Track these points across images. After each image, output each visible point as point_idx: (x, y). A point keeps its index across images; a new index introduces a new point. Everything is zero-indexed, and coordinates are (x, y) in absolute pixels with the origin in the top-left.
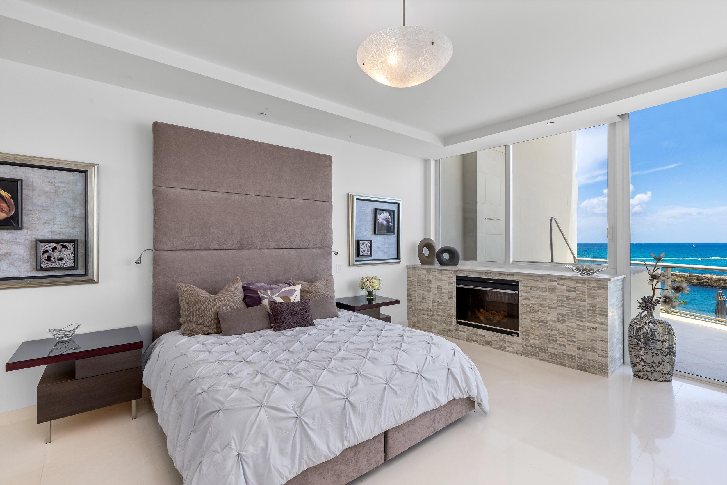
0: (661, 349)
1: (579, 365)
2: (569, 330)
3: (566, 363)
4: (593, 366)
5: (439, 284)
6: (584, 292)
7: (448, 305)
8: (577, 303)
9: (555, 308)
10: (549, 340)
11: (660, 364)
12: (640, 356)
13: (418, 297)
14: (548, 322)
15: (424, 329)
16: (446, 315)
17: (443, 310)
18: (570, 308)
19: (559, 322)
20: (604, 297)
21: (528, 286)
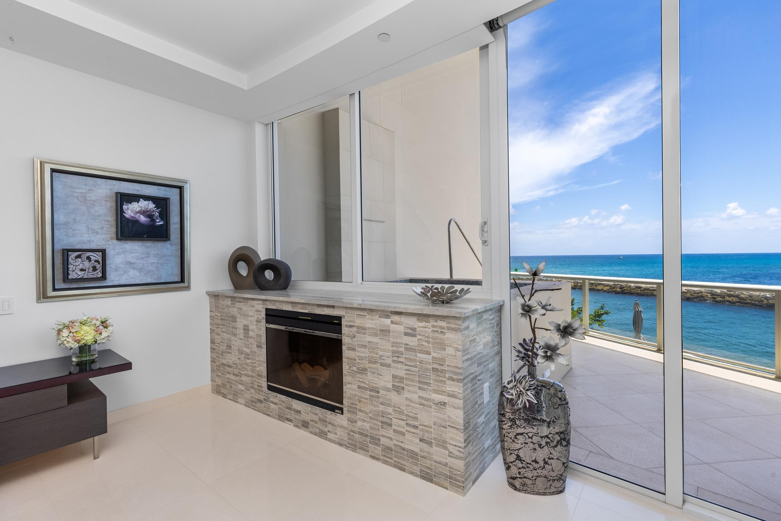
0: (547, 436)
1: (423, 471)
2: (408, 406)
3: (405, 466)
4: (443, 474)
5: (245, 322)
6: (428, 337)
7: (257, 359)
8: (419, 357)
9: (389, 366)
10: (382, 422)
11: (546, 463)
12: (515, 450)
13: (222, 344)
14: (380, 391)
15: (229, 398)
16: (255, 375)
17: (251, 366)
18: (410, 366)
19: (395, 390)
20: (456, 346)
21: (354, 326)
